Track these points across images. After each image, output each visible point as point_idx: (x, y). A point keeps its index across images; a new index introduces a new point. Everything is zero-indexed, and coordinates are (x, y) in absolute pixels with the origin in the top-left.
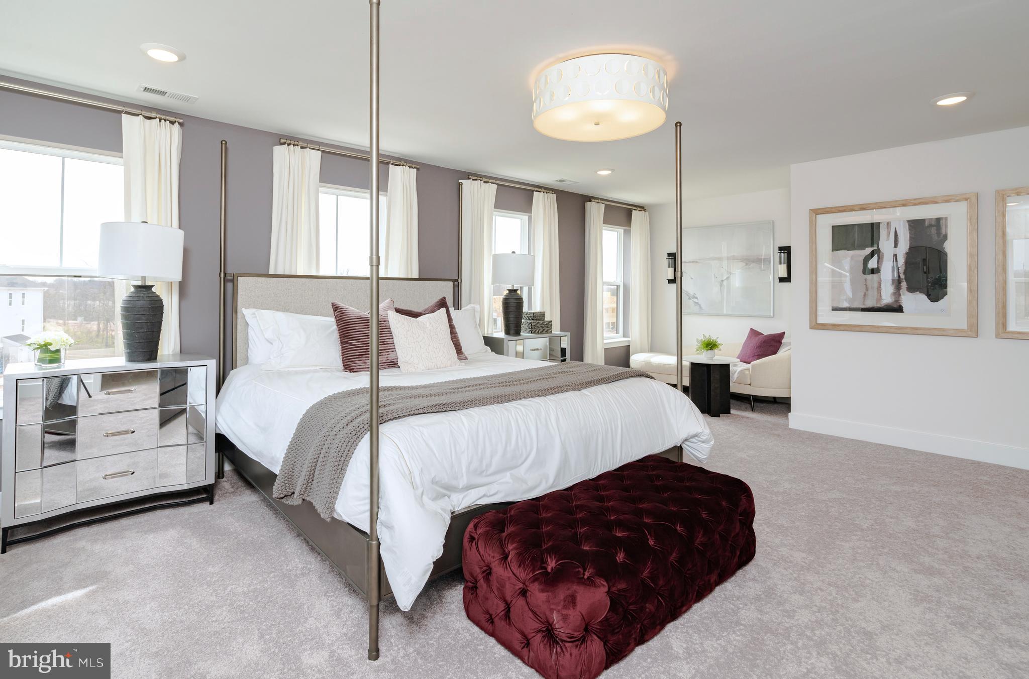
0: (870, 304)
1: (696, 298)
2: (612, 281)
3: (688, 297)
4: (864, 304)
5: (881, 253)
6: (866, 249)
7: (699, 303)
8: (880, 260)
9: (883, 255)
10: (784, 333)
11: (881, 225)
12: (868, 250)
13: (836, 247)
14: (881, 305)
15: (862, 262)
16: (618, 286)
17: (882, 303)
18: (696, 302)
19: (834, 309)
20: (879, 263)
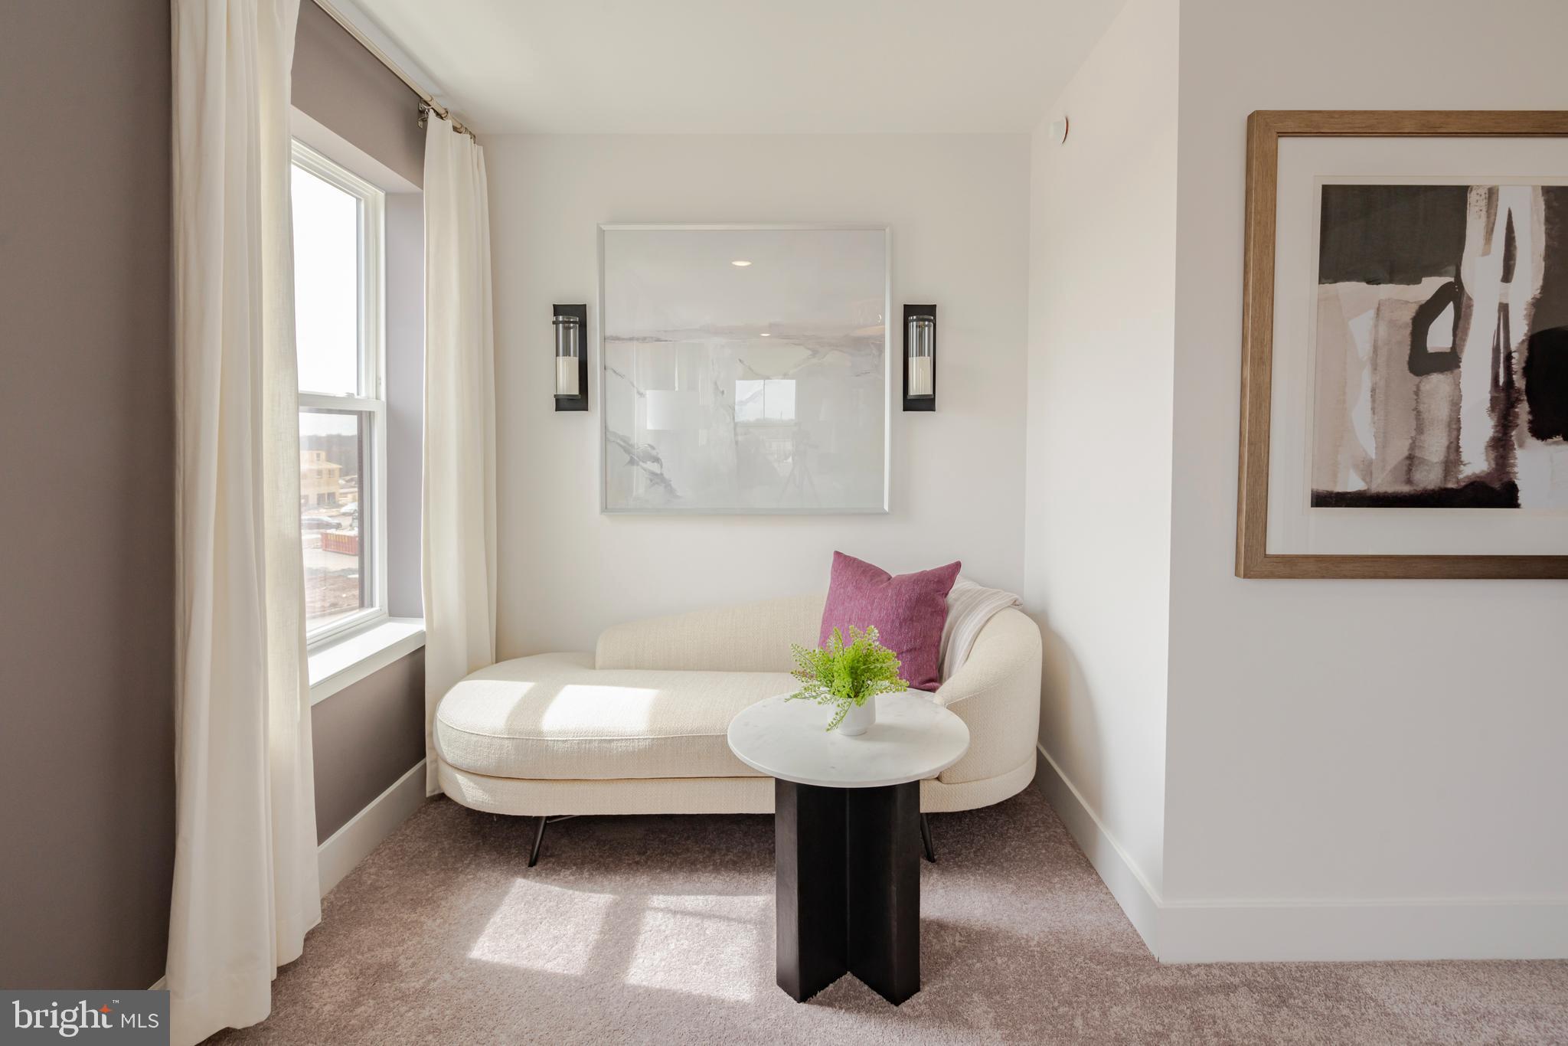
0: (1429, 478)
1: (656, 460)
2: (341, 394)
3: (627, 458)
4: (1409, 481)
5: (1465, 299)
6: (1425, 280)
7: (667, 476)
8: (1461, 324)
9: (1470, 307)
10: (957, 566)
11: (1472, 197)
12: (1430, 286)
13: (1332, 269)
14: (1458, 482)
15: (1409, 330)
16: (365, 418)
17: (1461, 476)
18: (654, 474)
19: (1322, 500)
20: (1459, 334)
